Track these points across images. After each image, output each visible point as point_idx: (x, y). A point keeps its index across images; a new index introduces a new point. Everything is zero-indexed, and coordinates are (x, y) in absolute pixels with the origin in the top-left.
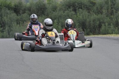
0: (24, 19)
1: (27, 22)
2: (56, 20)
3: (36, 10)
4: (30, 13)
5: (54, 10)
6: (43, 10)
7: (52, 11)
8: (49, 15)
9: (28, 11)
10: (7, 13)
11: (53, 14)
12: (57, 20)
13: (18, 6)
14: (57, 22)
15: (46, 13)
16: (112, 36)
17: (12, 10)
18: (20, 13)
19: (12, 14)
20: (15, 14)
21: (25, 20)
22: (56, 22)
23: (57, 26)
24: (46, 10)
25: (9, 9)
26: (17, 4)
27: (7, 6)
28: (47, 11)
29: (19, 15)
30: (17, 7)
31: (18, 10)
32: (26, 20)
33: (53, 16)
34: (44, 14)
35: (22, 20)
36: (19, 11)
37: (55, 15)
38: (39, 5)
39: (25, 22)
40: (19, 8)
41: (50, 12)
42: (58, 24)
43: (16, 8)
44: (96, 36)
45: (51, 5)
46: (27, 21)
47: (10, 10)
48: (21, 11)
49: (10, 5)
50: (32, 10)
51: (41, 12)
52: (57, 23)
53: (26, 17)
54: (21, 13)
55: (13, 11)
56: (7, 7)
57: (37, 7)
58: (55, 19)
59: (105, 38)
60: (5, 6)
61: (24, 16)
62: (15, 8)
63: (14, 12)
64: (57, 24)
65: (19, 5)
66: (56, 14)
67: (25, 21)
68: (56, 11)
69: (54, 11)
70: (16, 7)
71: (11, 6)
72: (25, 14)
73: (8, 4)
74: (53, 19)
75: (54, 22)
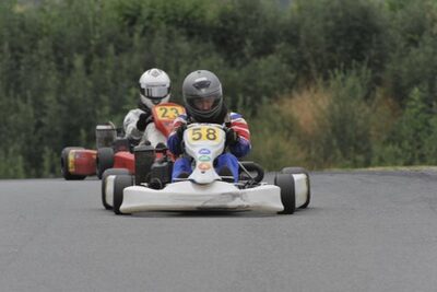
0: (263, 83)
1: (276, 99)
2: (416, 90)
3: (322, 39)
4: (294, 51)
5: (416, 37)
6: (357, 37)
7: (402, 45)
8: (388, 66)
9: (283, 44)
10: (179, 56)
11: (407, 60)
12: (426, 88)
13: (235, 19)
14: (425, 100)
15: (373, 52)
17: (206, 41)
18: (243, 56)
19: (200, 58)
20: (221, 61)
21: (266, 87)
22: (417, 98)
23: (423, 116)
24: (374, 40)
25: (190, 35)
26: (230, 7)
27: (180, 19)
28: (379, 43)
29: (239, 63)
30: (232, 23)
31: (236, 40)
32: (271, 85)
33: (405, 70)
34: (361, 59)
35: (250, 88)
36: (239, 43)
37: (418, 64)
38: (340, 14)
39: (265, 99)
40: (241, 27)
41: (394, 52)
42: (431, 106)
43: (227, 27)
45: (400, 14)
46: (277, 93)
47: (196, 37)
48: (249, 42)
49: (197, 13)
50: (302, 36)
51: (350, 47)
52: (421, 106)
53: (275, 74)
54: (248, 56)
55: (211, 45)
56: (179, 25)
57: (331, 23)
58: (417, 82)
60: (172, 18)
61: (261, 66)
62: (223, 30)
63: (217, 51)
64: (423, 110)
65: (240, 14)
66: (421, 57)
67: (269, 95)
68: (420, 44)
69: (414, 43)
70: (225, 22)
71: (202, 16)
72: (271, 57)
73: (187, 10)
74: (405, 83)
75: (412, 96)
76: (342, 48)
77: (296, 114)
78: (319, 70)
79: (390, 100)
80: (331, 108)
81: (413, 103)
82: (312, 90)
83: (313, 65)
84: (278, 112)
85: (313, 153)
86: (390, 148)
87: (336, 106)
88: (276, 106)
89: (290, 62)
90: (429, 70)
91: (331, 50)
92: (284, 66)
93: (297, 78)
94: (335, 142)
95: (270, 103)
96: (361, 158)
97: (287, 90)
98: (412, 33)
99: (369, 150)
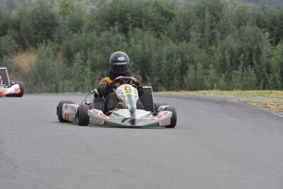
0: (3, 48)
1: (10, 57)
2: (78, 54)
3: (31, 29)
4: (17, 34)
5: (76, 29)
6: (49, 28)
7: (71, 32)
8: (64, 42)
9: (12, 30)
11: (73, 40)
12: (83, 53)
14: (82, 59)
15: (56, 35)
16: (212, 94)
21: (5, 51)
22: (78, 58)
23: (81, 66)
24: (57, 29)
28: (59, 31)
32: (7, 49)
33: (72, 44)
34: (52, 39)
37: (78, 42)
38: (41, 17)
39: (5, 57)
41: (67, 35)
42: (85, 62)
44: (173, 93)
45: (67, 17)
46: (10, 54)
50: (22, 27)
51: (45, 33)
52: (81, 61)
53: (9, 44)
57: (36, 21)
58: (78, 51)
59: (196, 99)
61: (3, 41)
64: (81, 64)
66: (80, 38)
67: (7, 54)
68: (79, 31)
69: (75, 31)
72: (7, 36)
74: (72, 50)
75: (76, 57)
76: (41, 33)
77: (21, 64)
78: (30, 43)
79: (64, 58)
80: (38, 61)
81: (77, 60)
82: (27, 53)
83: (27, 41)
84: (11, 63)
85: (29, 83)
86: (67, 82)
87: (40, 61)
88: (9, 60)
89: (16, 39)
90: (83, 44)
91: (36, 33)
92: (14, 41)
93: (19, 47)
94: (40, 78)
95: (7, 59)
96: (54, 86)
97: (15, 52)
98: (75, 27)
99: (56, 82)
